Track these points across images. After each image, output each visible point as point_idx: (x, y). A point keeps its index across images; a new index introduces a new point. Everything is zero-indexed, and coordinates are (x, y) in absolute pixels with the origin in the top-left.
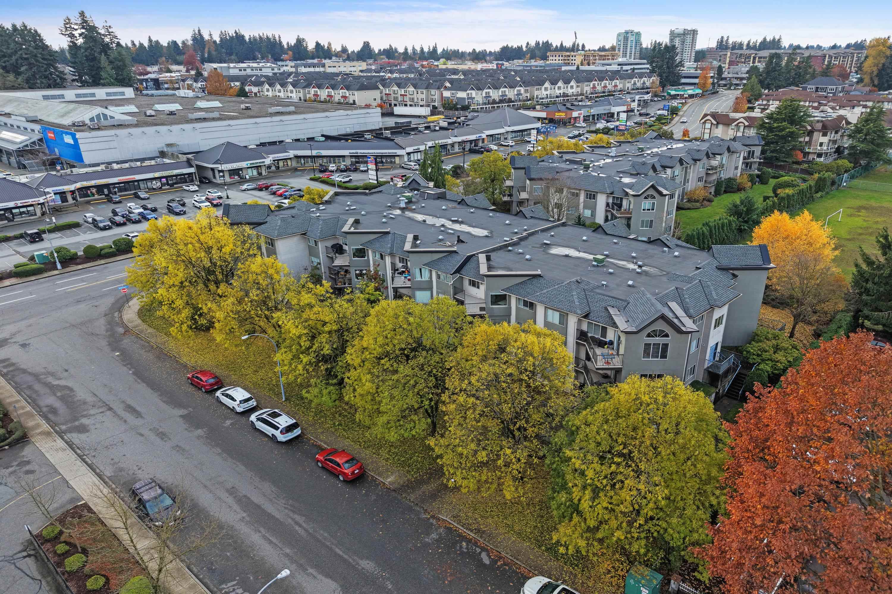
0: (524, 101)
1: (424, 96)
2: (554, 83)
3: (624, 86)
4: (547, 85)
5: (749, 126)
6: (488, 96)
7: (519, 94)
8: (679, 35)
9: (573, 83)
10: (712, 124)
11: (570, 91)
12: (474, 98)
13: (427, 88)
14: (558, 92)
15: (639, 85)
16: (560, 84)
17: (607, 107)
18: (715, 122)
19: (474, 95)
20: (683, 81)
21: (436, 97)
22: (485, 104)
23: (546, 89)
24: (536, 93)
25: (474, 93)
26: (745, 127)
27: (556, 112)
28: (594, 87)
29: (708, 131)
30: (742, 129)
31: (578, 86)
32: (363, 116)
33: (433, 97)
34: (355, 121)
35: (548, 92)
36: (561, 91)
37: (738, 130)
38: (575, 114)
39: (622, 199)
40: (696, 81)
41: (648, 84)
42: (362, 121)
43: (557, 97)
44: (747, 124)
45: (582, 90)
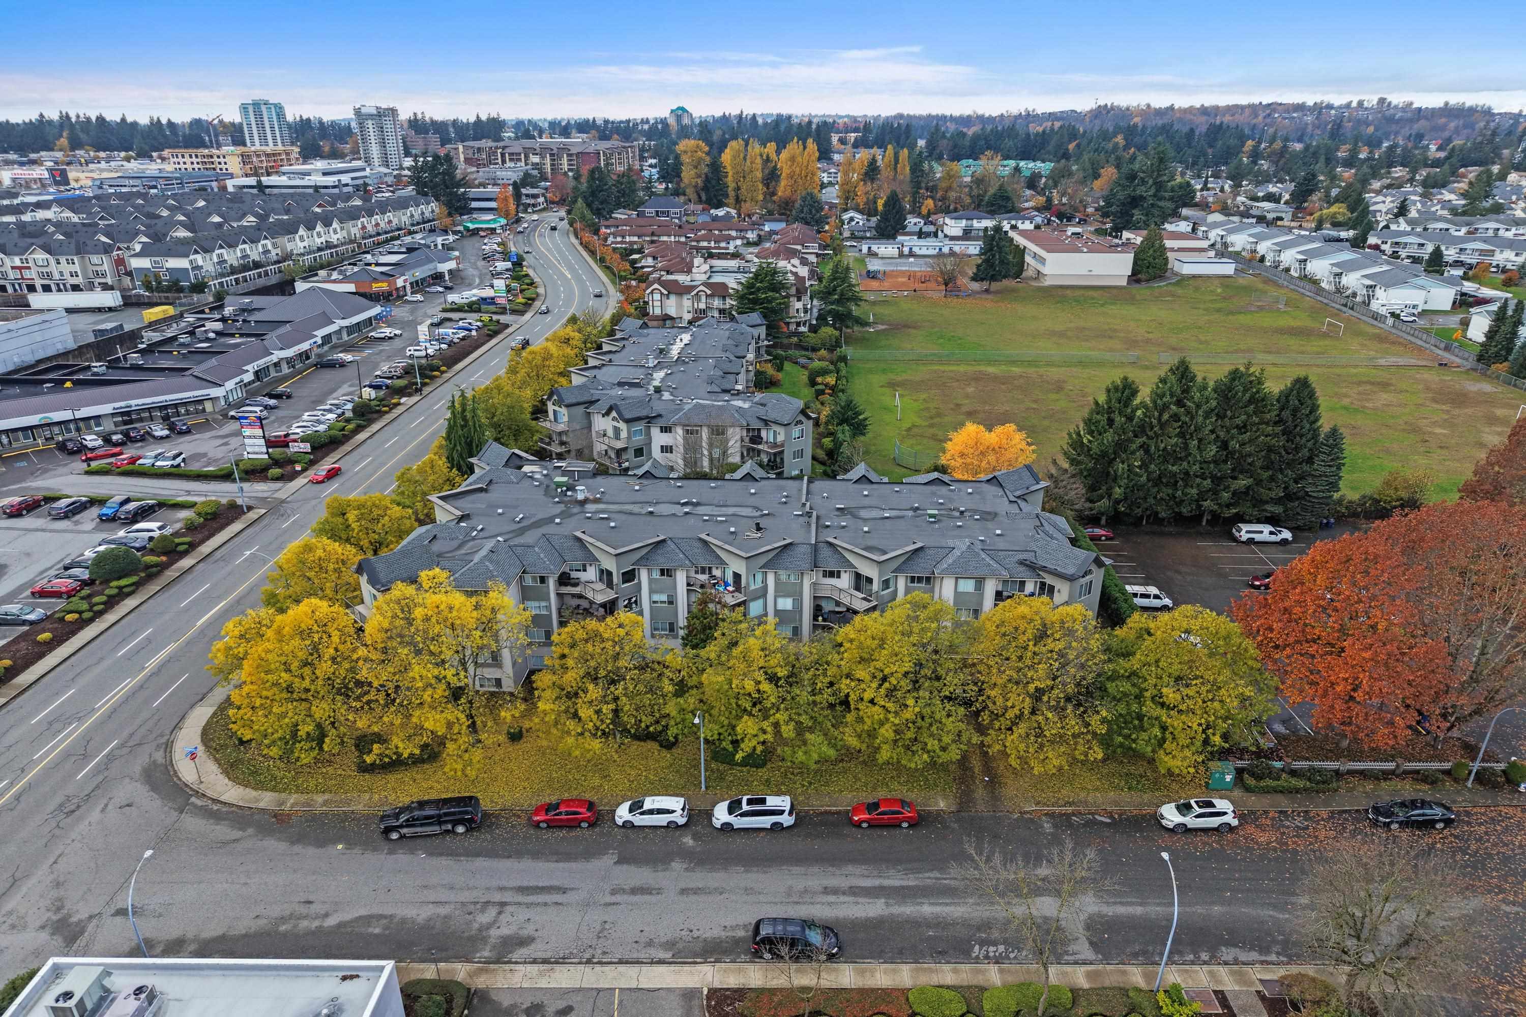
0: (278, 262)
1: (77, 268)
2: (310, 227)
3: (400, 220)
4: (302, 231)
5: (712, 296)
6: (222, 262)
7: (266, 252)
8: (370, 116)
9: (335, 225)
10: (662, 294)
11: (334, 238)
12: (202, 267)
13: (78, 253)
14: (319, 241)
15: (417, 217)
16: (319, 228)
17: (431, 266)
18: (666, 292)
19: (200, 263)
20: (474, 204)
21: (106, 267)
22: (222, 275)
23: (302, 239)
24: (289, 247)
25: (199, 259)
26: (707, 296)
27: (371, 283)
28: (364, 228)
29: (659, 303)
30: (703, 299)
31: (342, 229)
32: (37, 328)
33: (99, 268)
34: (25, 340)
35: (306, 244)
36: (323, 240)
37: (699, 300)
38: (400, 283)
39: (759, 430)
40: (493, 205)
41: (428, 215)
42: (38, 337)
43: (320, 249)
44: (709, 292)
45: (349, 233)
